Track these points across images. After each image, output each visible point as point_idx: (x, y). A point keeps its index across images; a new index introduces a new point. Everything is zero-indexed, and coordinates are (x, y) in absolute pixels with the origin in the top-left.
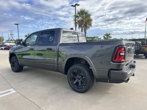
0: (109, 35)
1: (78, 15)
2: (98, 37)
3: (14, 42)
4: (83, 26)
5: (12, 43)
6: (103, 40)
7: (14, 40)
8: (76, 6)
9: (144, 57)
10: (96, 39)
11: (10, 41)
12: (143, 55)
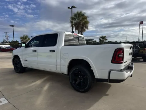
0: (105, 38)
1: (75, 17)
2: (93, 40)
3: (9, 43)
4: (80, 28)
5: (7, 45)
6: (98, 42)
7: (9, 41)
8: (73, 8)
9: (142, 60)
10: (91, 41)
11: (5, 43)
12: (141, 58)
